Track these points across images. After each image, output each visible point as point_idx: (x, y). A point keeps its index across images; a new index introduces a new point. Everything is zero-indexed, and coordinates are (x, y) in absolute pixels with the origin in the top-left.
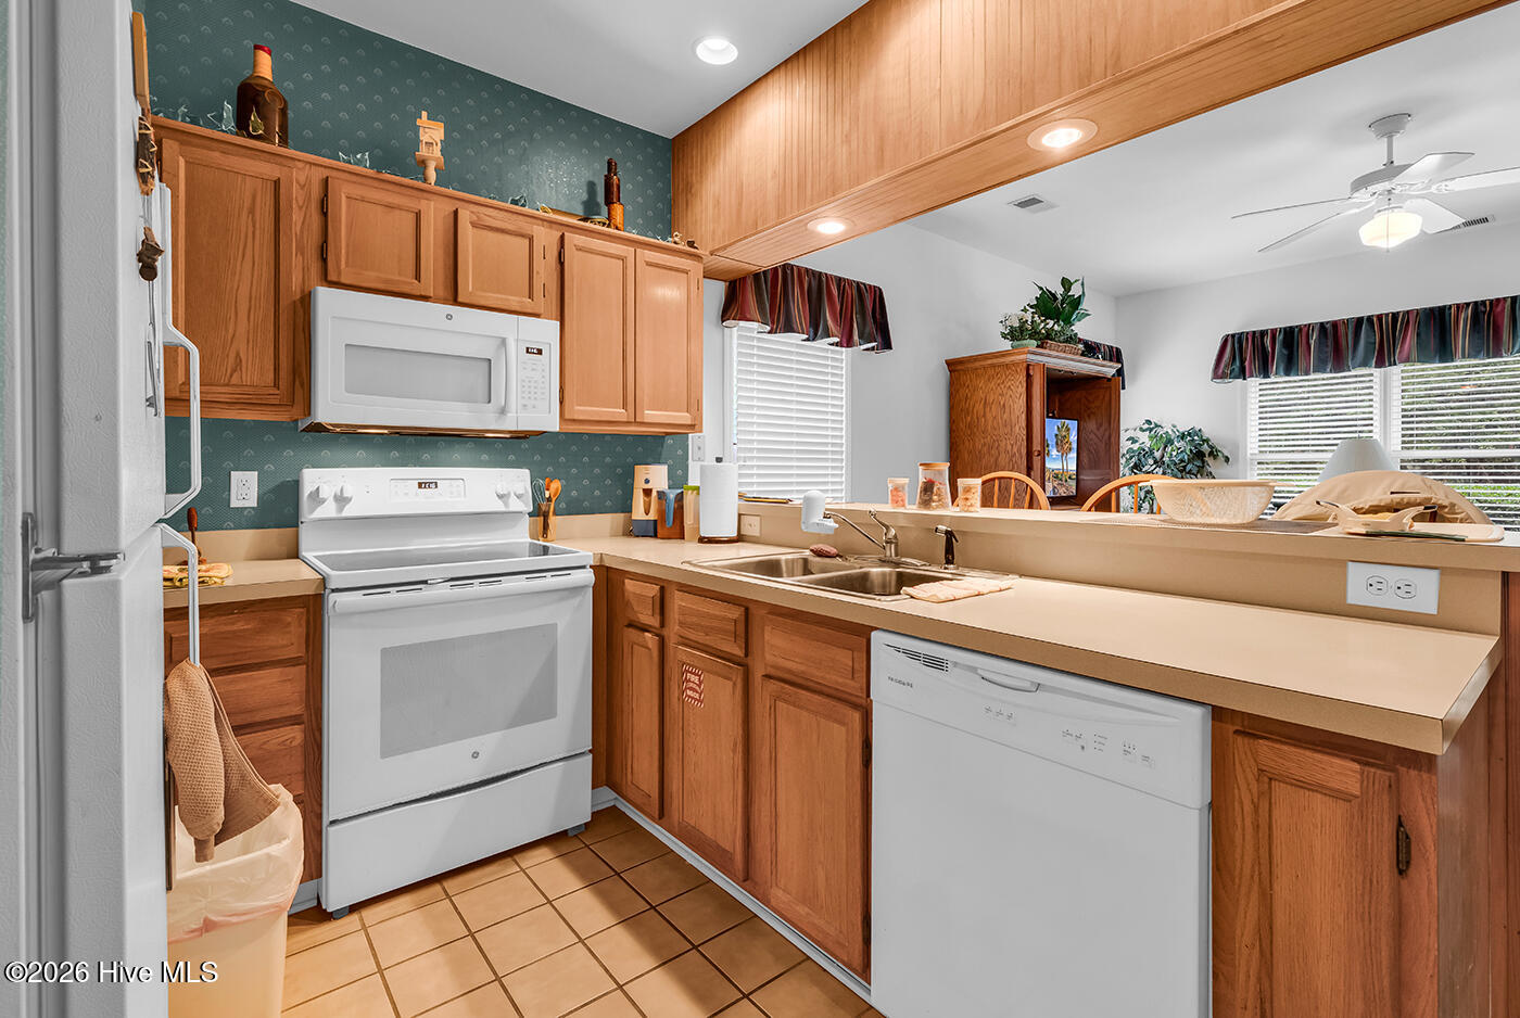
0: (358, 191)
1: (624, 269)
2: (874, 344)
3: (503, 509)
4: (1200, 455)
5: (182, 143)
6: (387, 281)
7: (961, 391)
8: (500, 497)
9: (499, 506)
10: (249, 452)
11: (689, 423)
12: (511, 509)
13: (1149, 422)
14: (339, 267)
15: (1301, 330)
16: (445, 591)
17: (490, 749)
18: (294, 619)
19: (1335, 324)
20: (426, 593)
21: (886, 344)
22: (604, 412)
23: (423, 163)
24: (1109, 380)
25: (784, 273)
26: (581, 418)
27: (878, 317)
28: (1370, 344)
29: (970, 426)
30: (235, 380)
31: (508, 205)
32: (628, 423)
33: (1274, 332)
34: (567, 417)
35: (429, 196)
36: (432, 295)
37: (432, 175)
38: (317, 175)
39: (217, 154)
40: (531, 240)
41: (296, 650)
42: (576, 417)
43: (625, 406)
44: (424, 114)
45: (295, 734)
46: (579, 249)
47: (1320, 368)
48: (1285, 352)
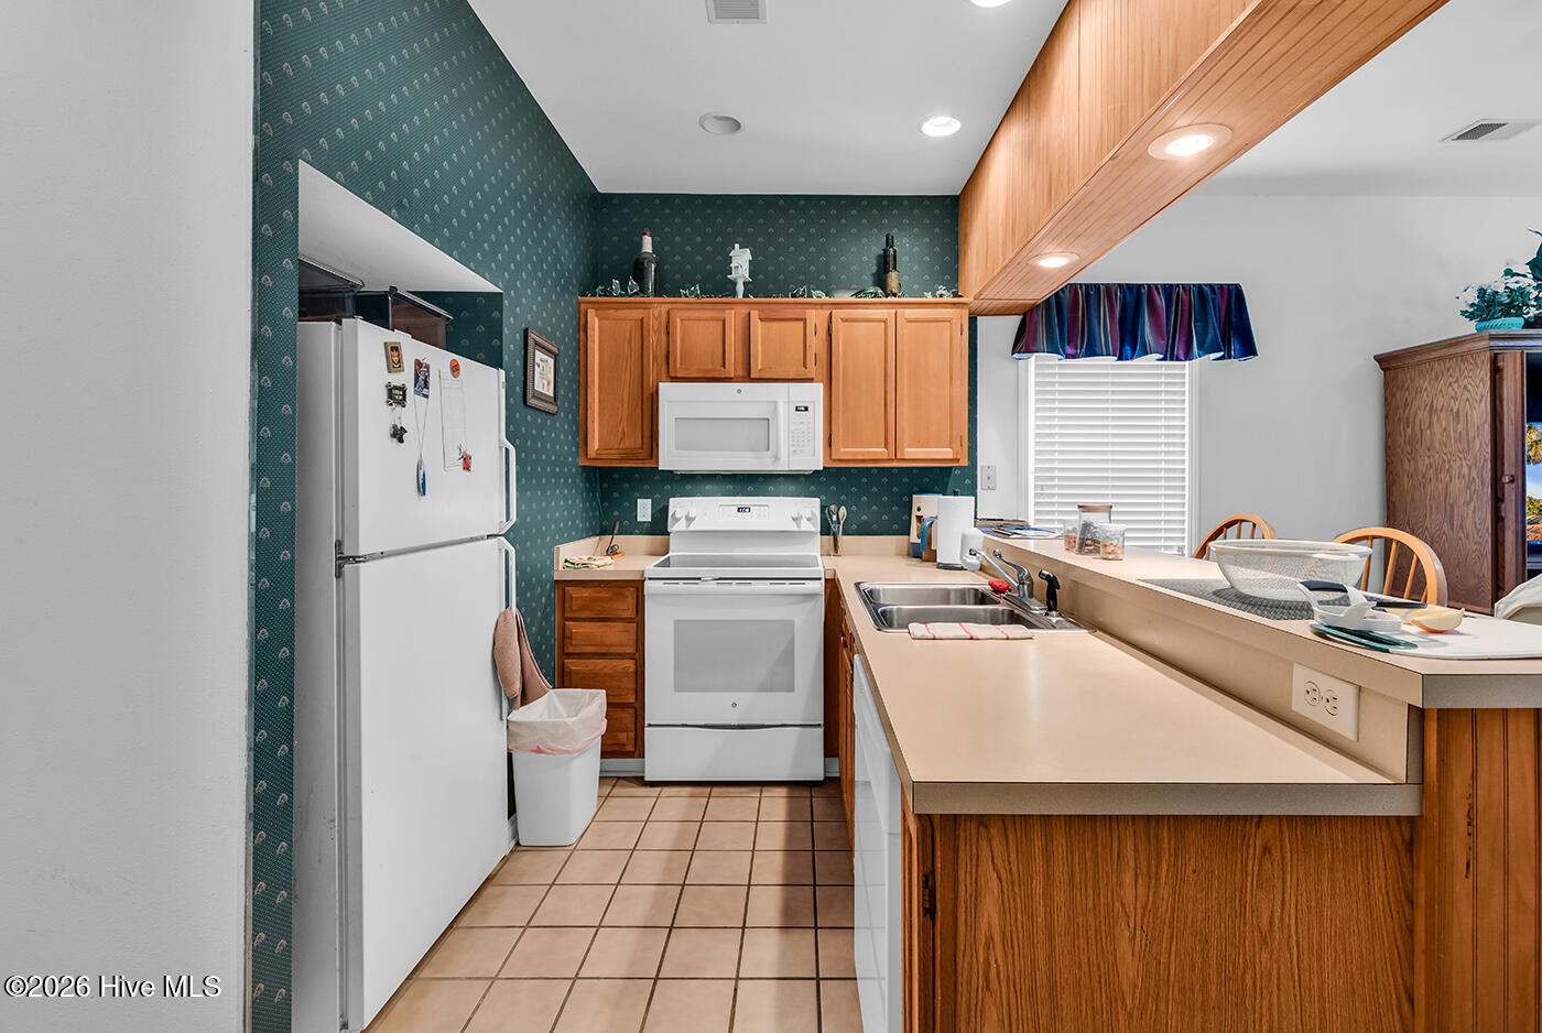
0: (686, 314)
1: (886, 328)
2: (1222, 353)
3: (796, 529)
5: (596, 309)
6: (705, 371)
7: (1398, 396)
8: (794, 519)
9: (793, 527)
10: (647, 487)
11: (951, 457)
12: (802, 529)
14: (675, 366)
16: (713, 586)
17: (748, 705)
18: (630, 593)
20: (700, 587)
21: (1249, 350)
22: (868, 450)
23: (734, 284)
25: (1087, 295)
26: (845, 458)
27: (1234, 319)
29: (1411, 441)
30: (622, 446)
31: (790, 299)
32: (891, 460)
34: (833, 457)
35: (730, 306)
36: (733, 376)
37: (740, 288)
38: (664, 308)
39: (612, 311)
40: (805, 320)
41: (630, 614)
42: (842, 458)
43: (886, 446)
44: (737, 246)
45: (630, 665)
46: (844, 320)
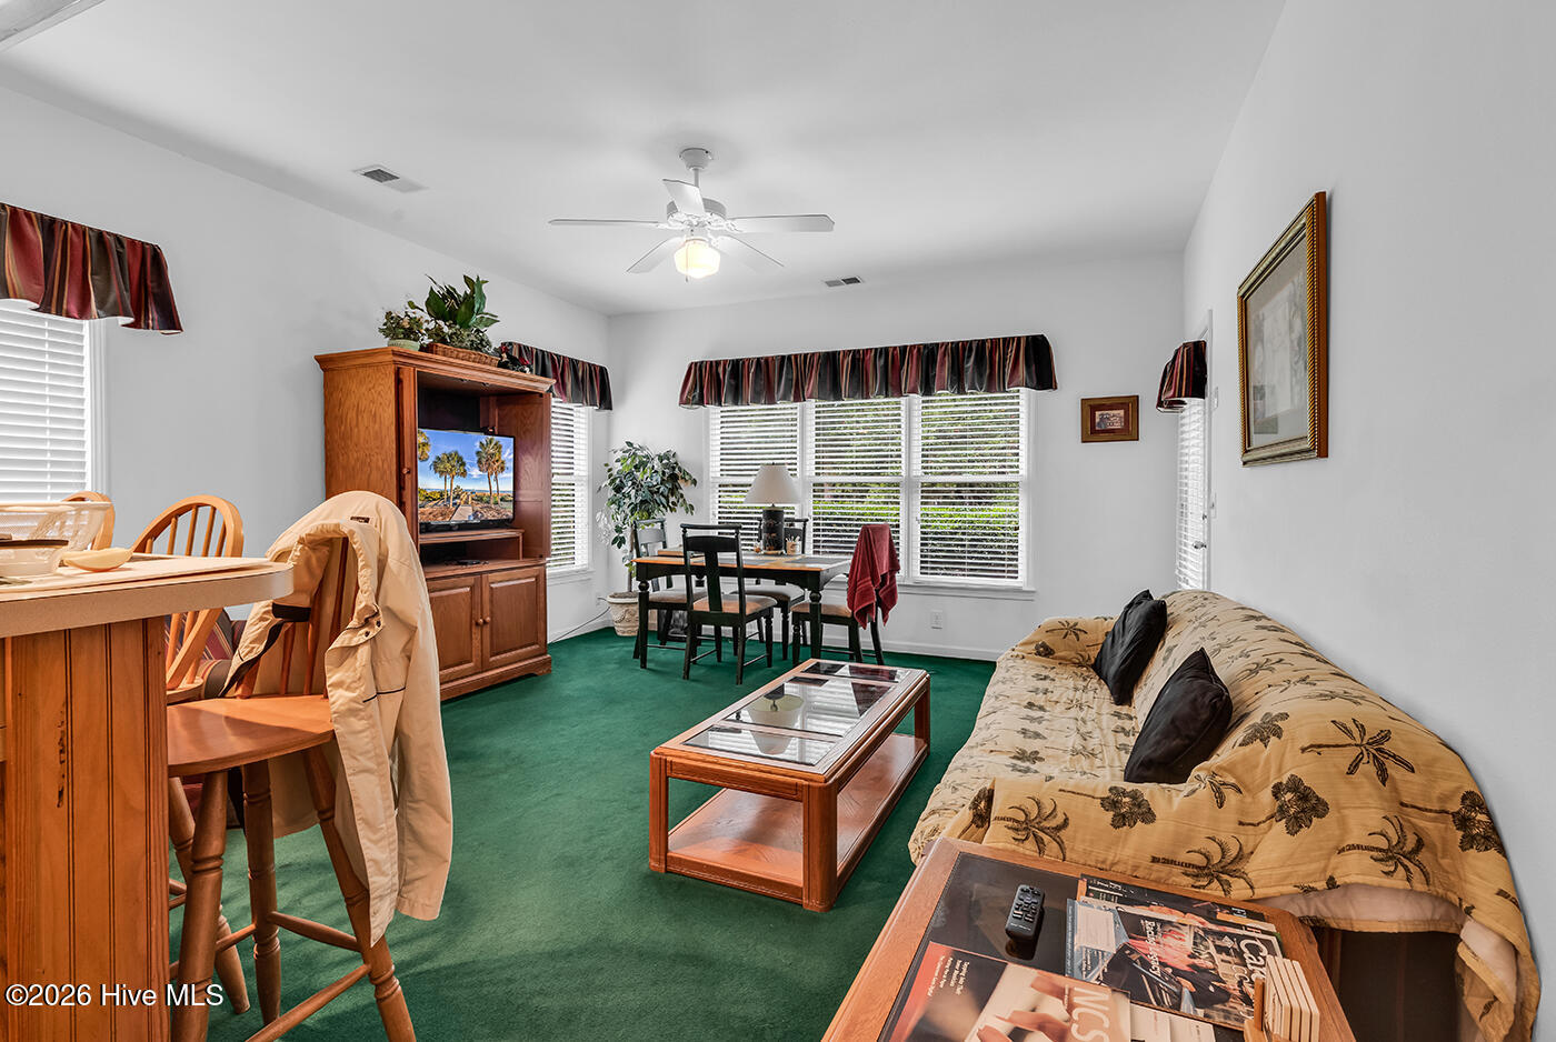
2: (129, 319)
4: (674, 477)
7: (334, 395)
13: (629, 444)
15: (744, 363)
19: (767, 359)
24: (541, 395)
27: (150, 284)
28: (789, 380)
29: (344, 437)
33: (725, 361)
47: (756, 400)
48: (733, 383)
